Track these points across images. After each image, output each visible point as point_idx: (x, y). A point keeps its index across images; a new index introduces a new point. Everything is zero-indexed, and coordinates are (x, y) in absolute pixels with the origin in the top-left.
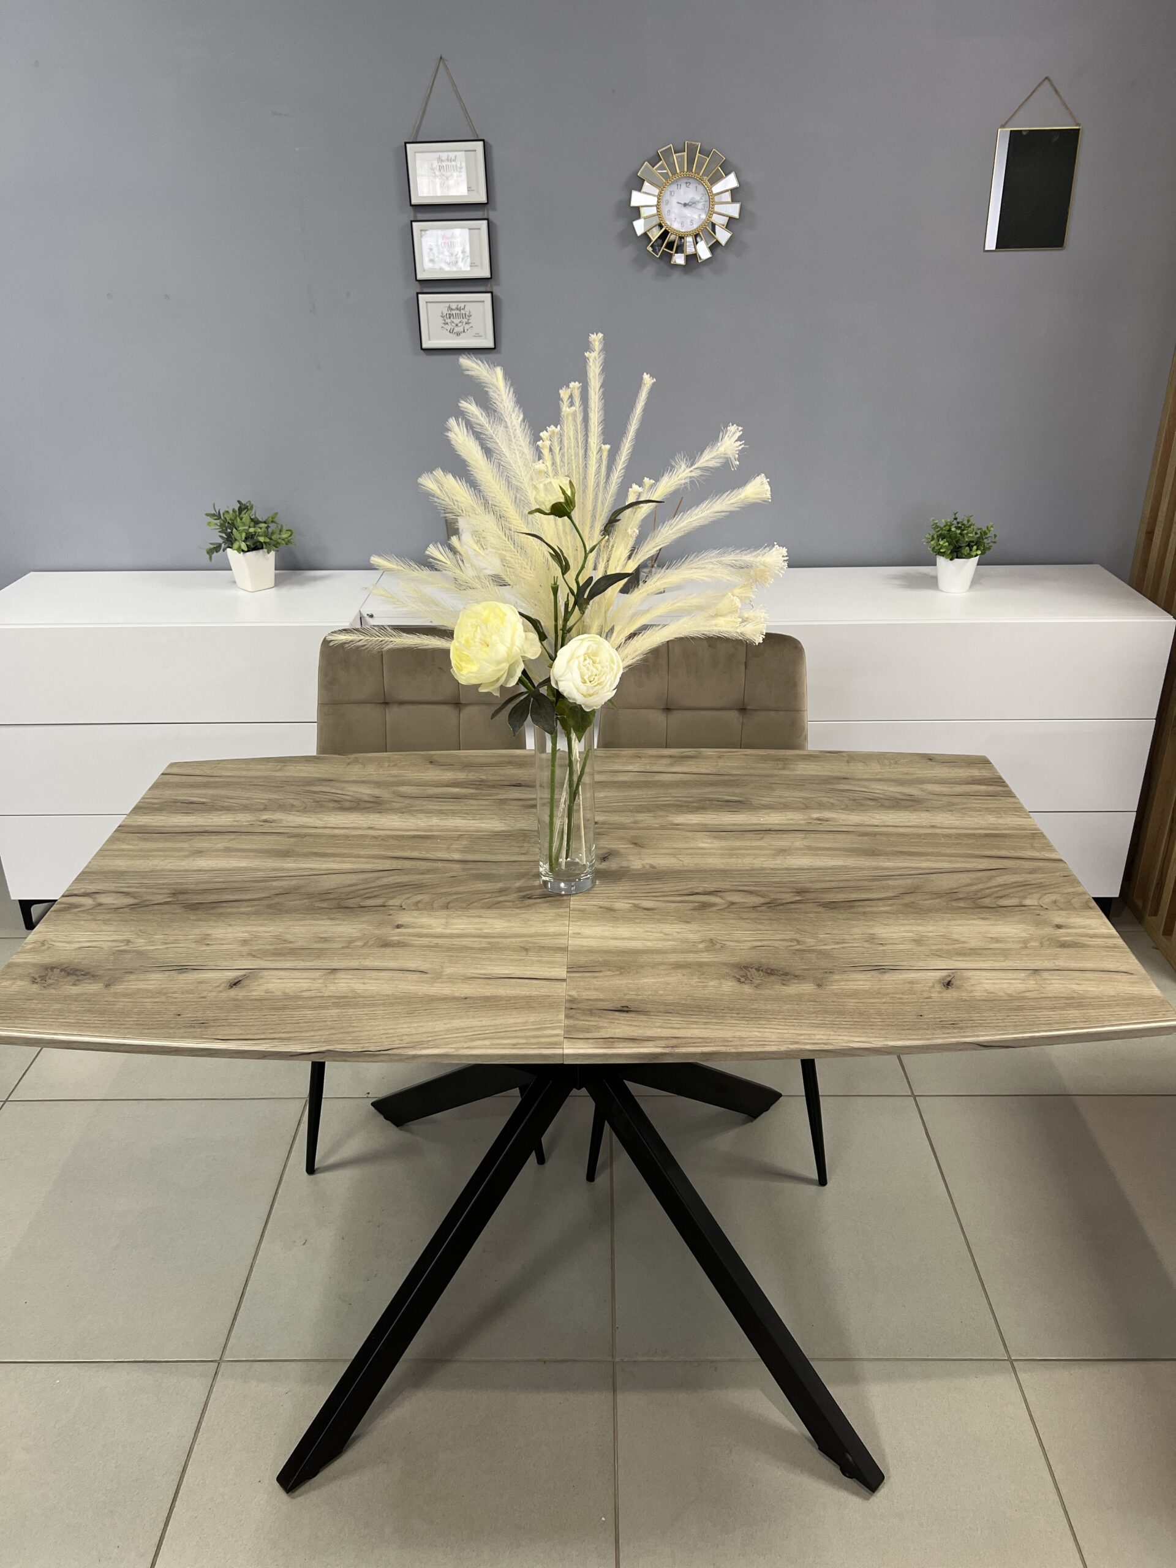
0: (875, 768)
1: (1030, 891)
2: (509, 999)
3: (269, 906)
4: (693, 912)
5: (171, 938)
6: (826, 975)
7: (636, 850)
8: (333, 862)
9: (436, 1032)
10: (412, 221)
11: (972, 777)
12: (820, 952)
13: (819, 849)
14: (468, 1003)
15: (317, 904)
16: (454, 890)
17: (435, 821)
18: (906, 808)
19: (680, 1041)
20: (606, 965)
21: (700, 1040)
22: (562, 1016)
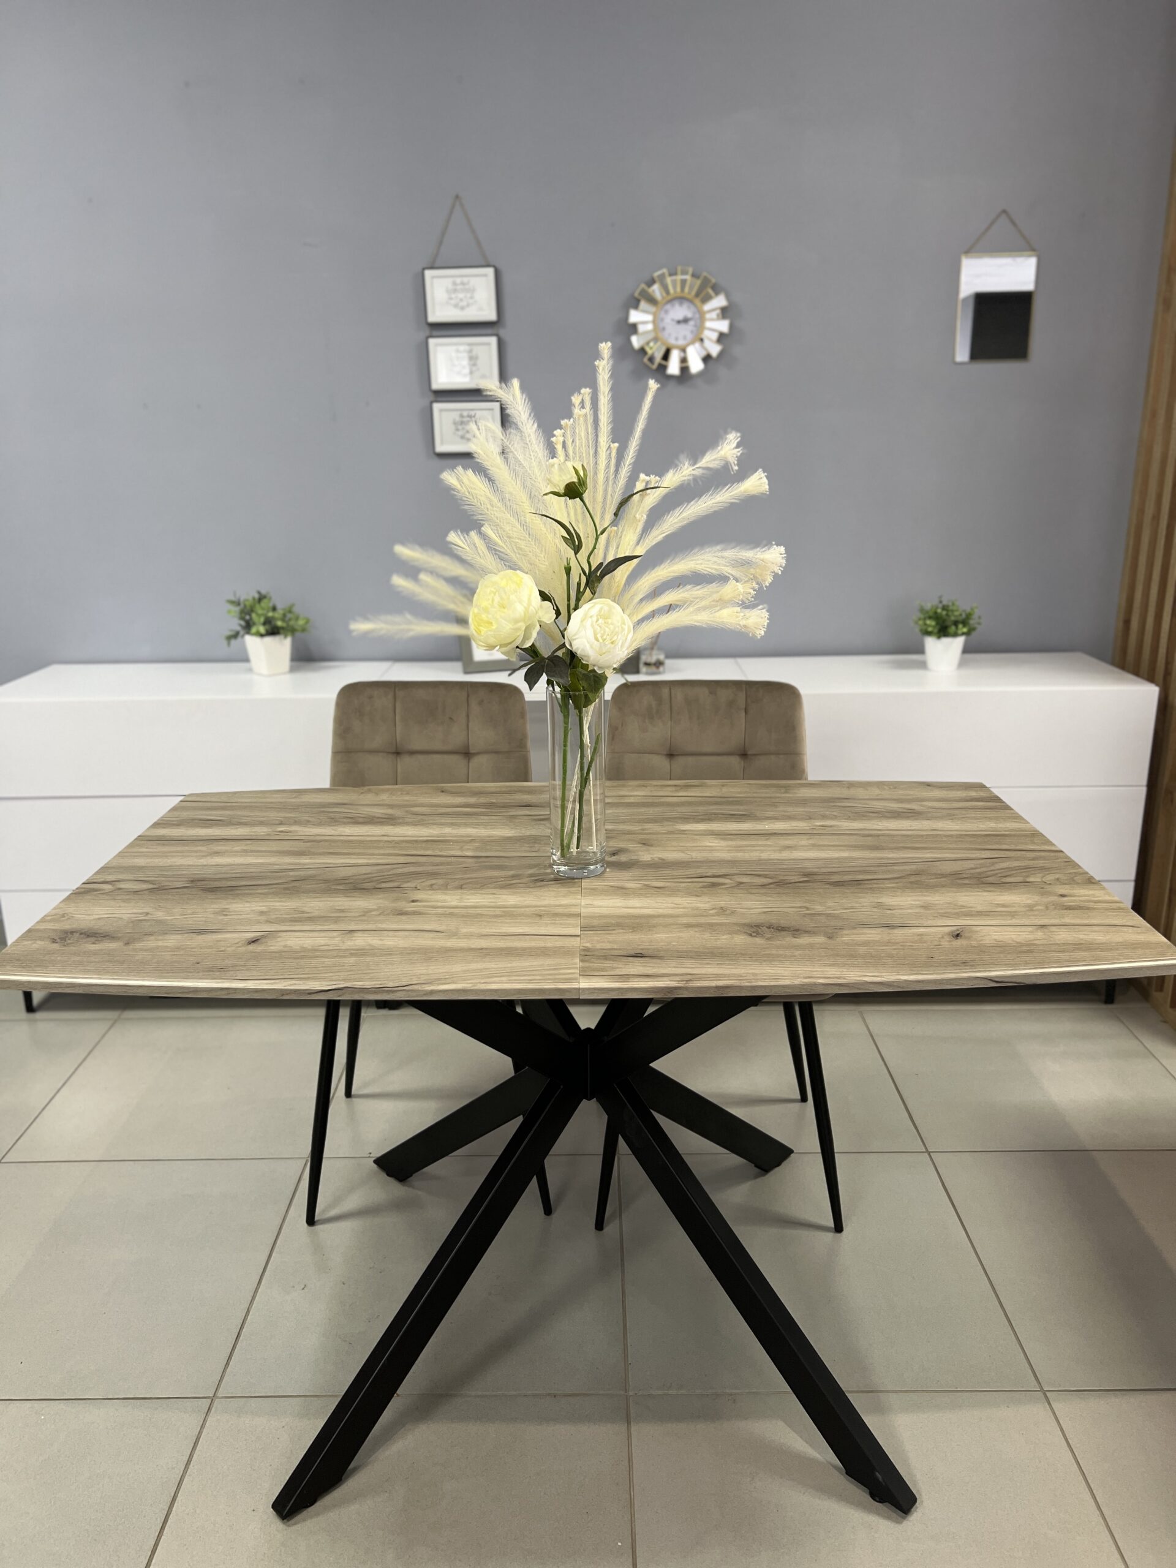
0: (876, 792)
1: (1033, 872)
2: (524, 949)
3: (285, 889)
4: (702, 889)
5: (189, 911)
6: (836, 931)
7: (645, 848)
8: (348, 858)
9: (452, 972)
10: (427, 337)
11: (970, 796)
12: (829, 915)
13: (824, 846)
14: (483, 953)
15: (333, 887)
16: (468, 876)
17: (447, 830)
18: (908, 818)
19: (694, 977)
20: (619, 925)
21: (715, 976)
22: (577, 960)
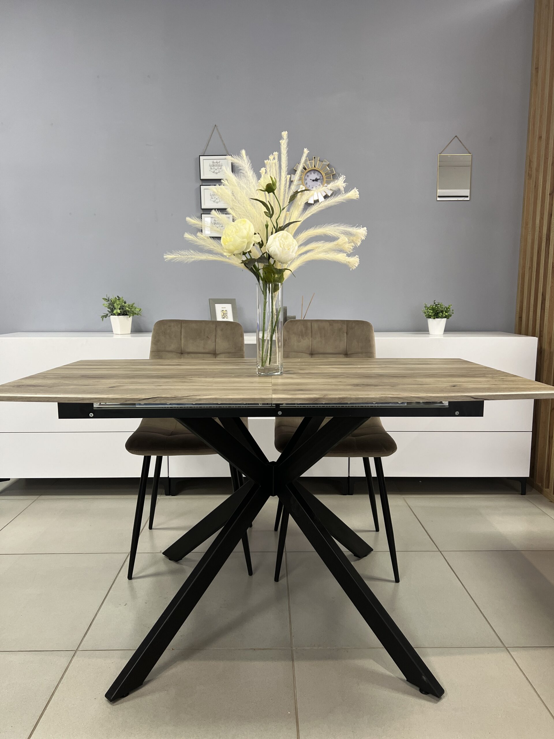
1: (487, 374)
2: (245, 389)
4: (330, 378)
5: (81, 382)
7: (301, 370)
10: (201, 185)
12: (391, 383)
14: (225, 390)
17: (206, 367)
20: (289, 384)
22: (271, 391)
